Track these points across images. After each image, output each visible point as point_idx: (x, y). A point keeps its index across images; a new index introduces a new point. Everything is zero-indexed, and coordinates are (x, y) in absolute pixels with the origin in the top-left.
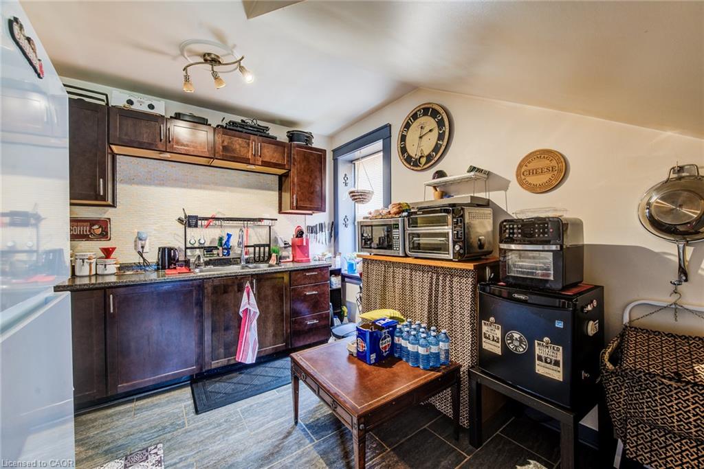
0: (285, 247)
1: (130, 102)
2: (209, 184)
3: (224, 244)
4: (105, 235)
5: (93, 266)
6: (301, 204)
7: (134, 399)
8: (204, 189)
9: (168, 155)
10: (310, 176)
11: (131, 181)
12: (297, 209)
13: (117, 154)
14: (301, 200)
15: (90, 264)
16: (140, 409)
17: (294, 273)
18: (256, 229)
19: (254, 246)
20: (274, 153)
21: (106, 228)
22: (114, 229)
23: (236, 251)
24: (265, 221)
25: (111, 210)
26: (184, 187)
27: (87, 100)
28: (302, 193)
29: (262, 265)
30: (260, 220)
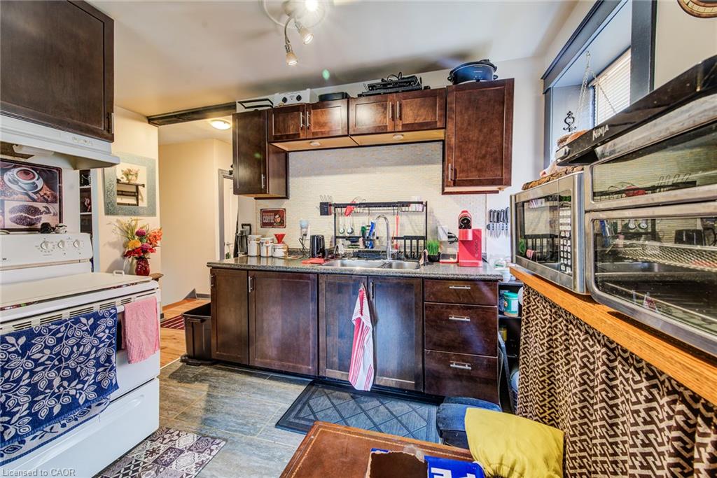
0: (451, 242)
1: (285, 100)
2: (359, 167)
3: (367, 235)
4: (282, 224)
5: (270, 249)
6: (460, 176)
7: (267, 376)
8: (355, 172)
9: (316, 143)
10: (480, 131)
11: (298, 175)
12: (455, 184)
13: (289, 152)
14: (462, 171)
15: (267, 247)
16: (260, 389)
17: (430, 283)
18: (410, 216)
19: (406, 238)
20: (418, 110)
21: (283, 217)
22: (289, 218)
23: (382, 244)
24: (413, 205)
25: (286, 201)
26: (337, 174)
27: (259, 109)
28: (465, 160)
29: (407, 263)
30: (407, 204)
